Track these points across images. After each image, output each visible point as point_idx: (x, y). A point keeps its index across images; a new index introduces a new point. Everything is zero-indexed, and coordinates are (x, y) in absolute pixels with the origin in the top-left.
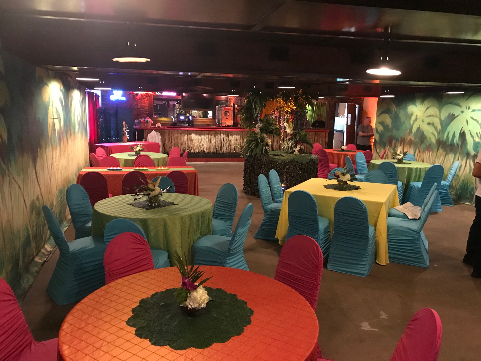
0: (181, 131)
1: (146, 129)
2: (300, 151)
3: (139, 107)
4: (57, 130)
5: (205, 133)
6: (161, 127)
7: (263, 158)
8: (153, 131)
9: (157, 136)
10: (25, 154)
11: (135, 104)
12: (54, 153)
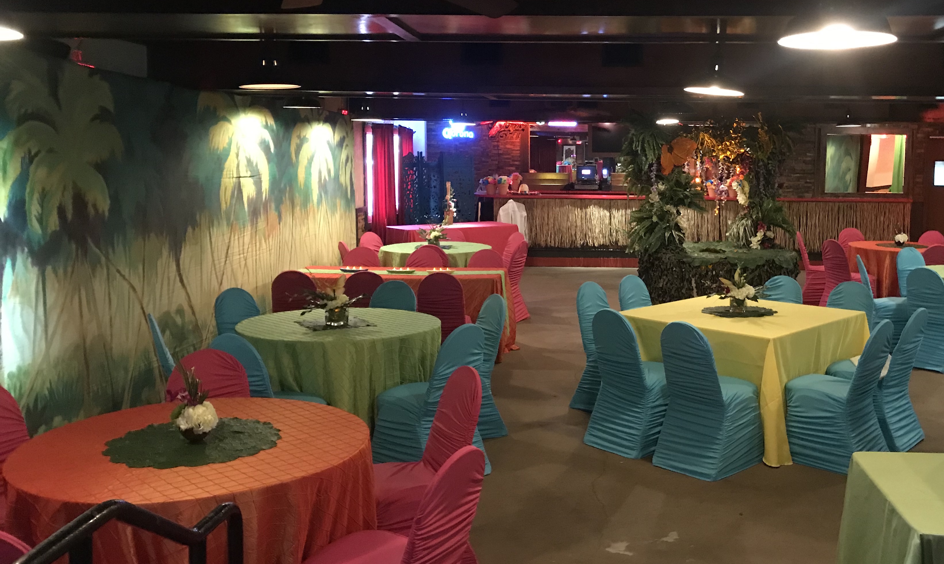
0: (569, 200)
1: (497, 198)
2: (765, 242)
3: (501, 152)
4: (248, 197)
5: (619, 204)
6: (527, 192)
7: (664, 256)
8: (511, 200)
9: (519, 211)
10: (152, 235)
11: (494, 146)
12: (236, 237)
